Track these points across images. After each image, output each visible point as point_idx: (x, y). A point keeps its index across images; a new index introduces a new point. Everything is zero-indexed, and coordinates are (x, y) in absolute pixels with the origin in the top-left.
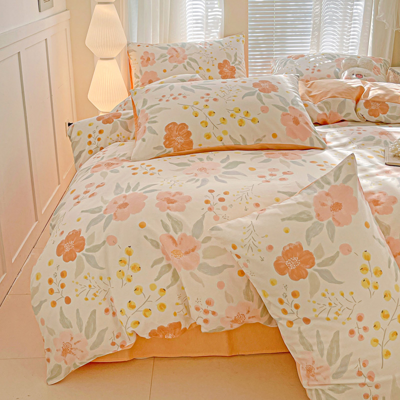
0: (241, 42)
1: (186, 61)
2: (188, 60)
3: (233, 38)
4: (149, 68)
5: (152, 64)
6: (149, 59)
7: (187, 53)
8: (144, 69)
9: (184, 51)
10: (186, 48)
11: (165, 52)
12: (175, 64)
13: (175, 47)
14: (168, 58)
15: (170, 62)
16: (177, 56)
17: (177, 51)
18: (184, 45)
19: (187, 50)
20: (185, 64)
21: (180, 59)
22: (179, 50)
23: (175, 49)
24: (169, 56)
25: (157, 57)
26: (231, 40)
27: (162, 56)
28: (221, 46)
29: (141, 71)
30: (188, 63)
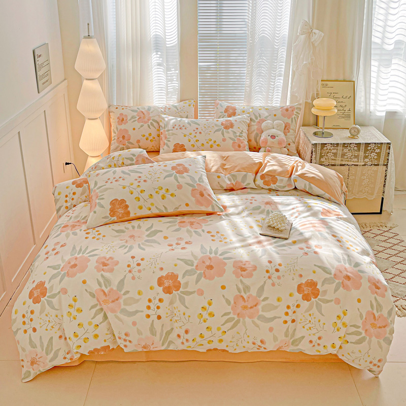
0: (192, 106)
1: (150, 121)
2: (151, 121)
3: (186, 103)
4: (123, 127)
5: (125, 124)
6: (123, 120)
7: (151, 115)
8: (120, 127)
9: (149, 114)
10: (151, 110)
11: (135, 114)
12: (142, 124)
13: (143, 110)
14: (137, 119)
15: (138, 122)
16: (144, 118)
17: (144, 114)
18: (149, 109)
19: (152, 112)
20: (149, 124)
21: (146, 120)
22: (145, 113)
23: (142, 112)
24: (138, 117)
25: (129, 118)
26: (184, 105)
27: (133, 117)
28: (176, 110)
29: (117, 128)
30: (151, 123)
